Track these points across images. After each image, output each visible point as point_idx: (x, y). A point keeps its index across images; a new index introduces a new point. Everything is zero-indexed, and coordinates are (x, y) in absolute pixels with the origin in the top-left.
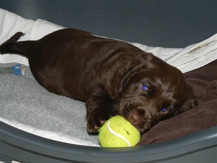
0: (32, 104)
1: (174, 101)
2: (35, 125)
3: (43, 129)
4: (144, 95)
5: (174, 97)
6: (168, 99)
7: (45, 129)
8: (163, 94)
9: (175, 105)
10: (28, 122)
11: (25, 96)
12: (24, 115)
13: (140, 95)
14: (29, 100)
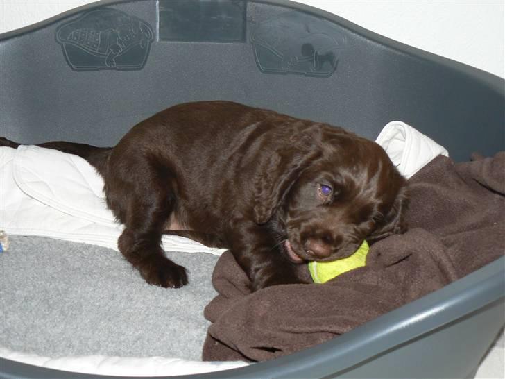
0: (33, 313)
1: (378, 202)
2: (43, 350)
3: (61, 356)
4: (327, 205)
5: (378, 196)
6: (368, 202)
7: (65, 354)
8: (361, 193)
9: (381, 207)
10: (29, 346)
11: (16, 296)
12: (20, 333)
13: (318, 206)
14: (24, 303)
